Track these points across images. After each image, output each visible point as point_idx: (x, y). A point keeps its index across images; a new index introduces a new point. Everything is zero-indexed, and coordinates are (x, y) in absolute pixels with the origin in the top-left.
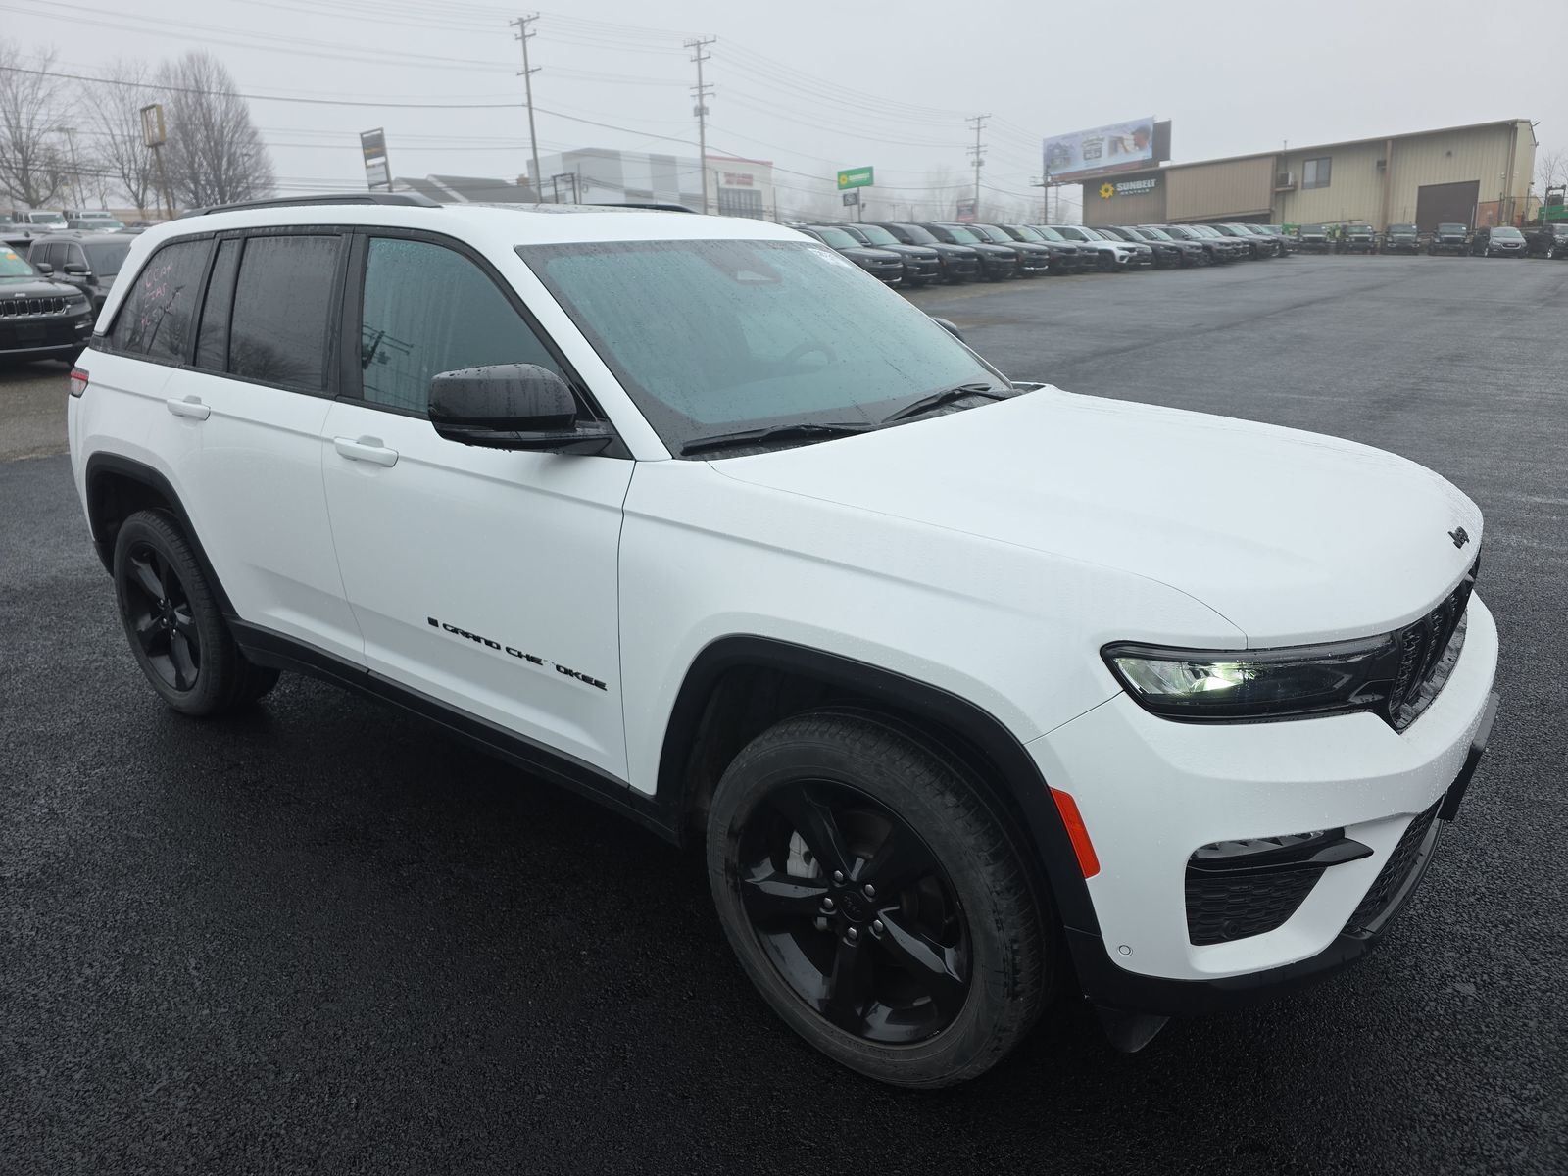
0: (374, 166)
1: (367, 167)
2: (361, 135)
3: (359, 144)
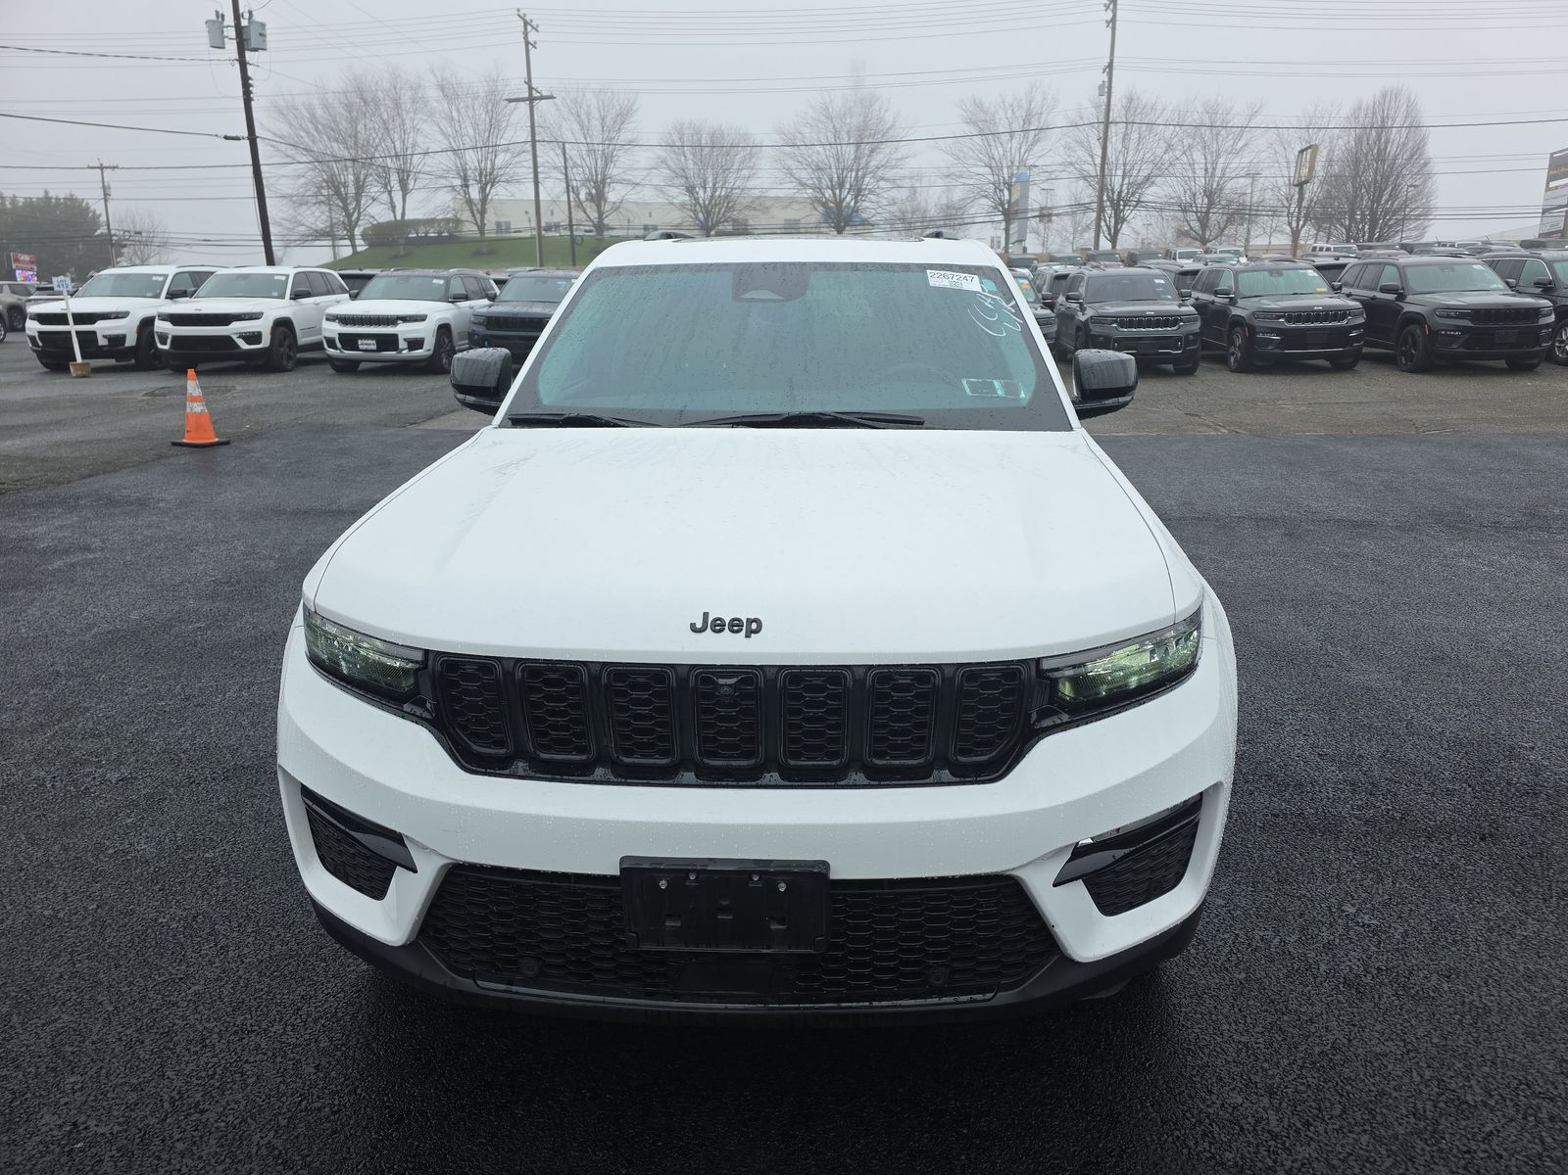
0: (1557, 188)
1: (1548, 189)
2: (1552, 154)
3: (1546, 164)
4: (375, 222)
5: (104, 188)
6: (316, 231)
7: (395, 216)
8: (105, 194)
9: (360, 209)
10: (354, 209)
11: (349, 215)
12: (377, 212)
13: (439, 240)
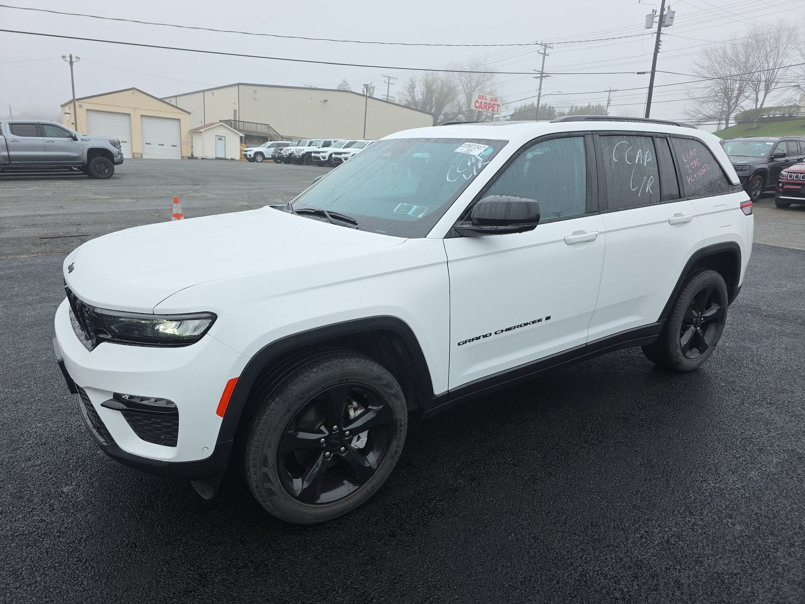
4: (743, 110)
5: (608, 101)
6: (708, 117)
7: (756, 107)
8: (608, 103)
9: (737, 103)
10: (734, 103)
11: (729, 108)
12: (747, 105)
13: (782, 119)
